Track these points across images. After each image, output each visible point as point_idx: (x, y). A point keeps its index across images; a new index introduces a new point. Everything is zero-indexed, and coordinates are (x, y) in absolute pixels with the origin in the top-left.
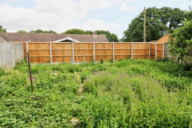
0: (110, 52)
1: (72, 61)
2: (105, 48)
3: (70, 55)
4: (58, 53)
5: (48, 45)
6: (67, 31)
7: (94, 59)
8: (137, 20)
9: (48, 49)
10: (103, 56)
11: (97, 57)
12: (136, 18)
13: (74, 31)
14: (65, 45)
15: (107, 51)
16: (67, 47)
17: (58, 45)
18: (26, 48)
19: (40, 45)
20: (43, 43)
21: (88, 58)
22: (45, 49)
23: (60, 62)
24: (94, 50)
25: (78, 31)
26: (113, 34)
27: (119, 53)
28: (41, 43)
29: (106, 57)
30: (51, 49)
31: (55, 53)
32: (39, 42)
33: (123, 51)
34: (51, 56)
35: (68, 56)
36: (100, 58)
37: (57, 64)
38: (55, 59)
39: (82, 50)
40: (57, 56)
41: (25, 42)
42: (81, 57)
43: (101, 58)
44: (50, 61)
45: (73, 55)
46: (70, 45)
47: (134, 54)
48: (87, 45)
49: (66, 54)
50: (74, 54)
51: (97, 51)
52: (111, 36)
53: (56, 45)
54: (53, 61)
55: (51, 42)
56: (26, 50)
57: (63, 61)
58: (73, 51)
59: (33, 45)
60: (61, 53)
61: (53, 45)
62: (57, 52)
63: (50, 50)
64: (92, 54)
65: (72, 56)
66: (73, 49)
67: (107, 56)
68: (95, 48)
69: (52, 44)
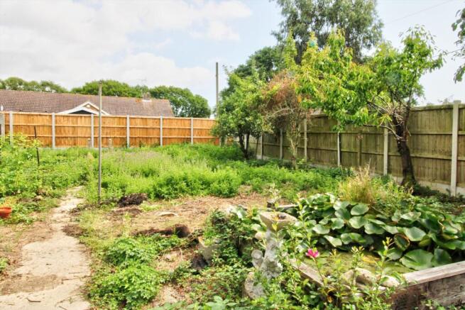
0: (155, 132)
1: (90, 145)
2: (147, 125)
3: (87, 136)
4: (67, 131)
5: (48, 118)
6: (87, 84)
7: (128, 143)
8: (243, 72)
9: (48, 124)
10: (143, 138)
11: (134, 139)
12: (241, 66)
13: (106, 86)
14: (79, 119)
15: (151, 131)
16: (82, 122)
17: (66, 119)
18: (9, 122)
19: (35, 118)
20: (40, 115)
21: (118, 141)
22: (43, 124)
23: (69, 147)
24: (128, 128)
25: (115, 87)
26: (198, 97)
27: (171, 134)
28: (37, 115)
29: (149, 140)
30: (54, 125)
31: (60, 131)
32: (33, 113)
33: (177, 131)
34: (54, 136)
35: (83, 136)
36: (138, 141)
37: (63, 149)
38: (59, 141)
39: (107, 127)
40: (64, 135)
41: (8, 112)
42: (105, 139)
43: (140, 142)
44: (51, 143)
45: (93, 136)
46: (87, 119)
47: (195, 137)
48: (116, 120)
49: (80, 133)
50: (94, 134)
51: (133, 130)
52: (194, 100)
53: (62, 118)
54: (57, 145)
55: (53, 114)
56: (9, 125)
57: (75, 144)
58: (92, 128)
59: (22, 118)
60: (71, 133)
61: (58, 118)
62: (65, 131)
63: (51, 126)
64: (125, 134)
65: (90, 137)
66: (93, 126)
67: (151, 138)
68: (131, 124)
69: (56, 116)
